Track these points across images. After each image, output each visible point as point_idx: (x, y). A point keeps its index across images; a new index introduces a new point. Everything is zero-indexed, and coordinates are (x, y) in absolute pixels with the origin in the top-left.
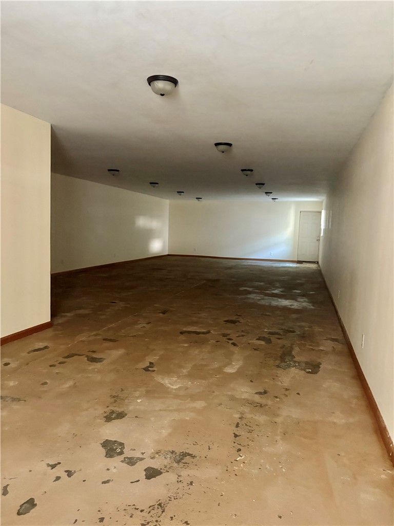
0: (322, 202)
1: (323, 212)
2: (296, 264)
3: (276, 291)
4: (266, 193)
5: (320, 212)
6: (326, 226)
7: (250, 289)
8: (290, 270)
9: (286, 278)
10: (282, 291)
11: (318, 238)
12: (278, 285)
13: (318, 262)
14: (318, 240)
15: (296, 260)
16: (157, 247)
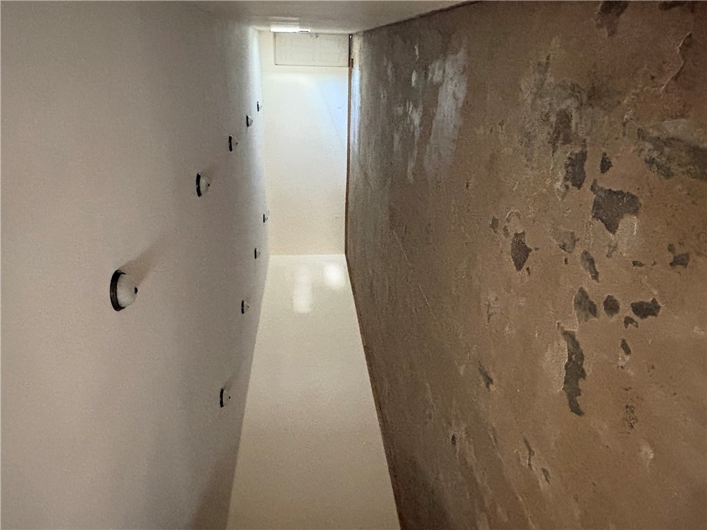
0: (259, 31)
1: (275, 29)
2: (353, 70)
3: (416, 118)
4: (248, 125)
5: (275, 34)
6: (295, 26)
7: (411, 165)
8: (365, 81)
9: (383, 94)
10: (416, 106)
11: (314, 36)
12: (400, 111)
13: (350, 35)
14: (317, 35)
15: (348, 68)
16: (336, 274)
